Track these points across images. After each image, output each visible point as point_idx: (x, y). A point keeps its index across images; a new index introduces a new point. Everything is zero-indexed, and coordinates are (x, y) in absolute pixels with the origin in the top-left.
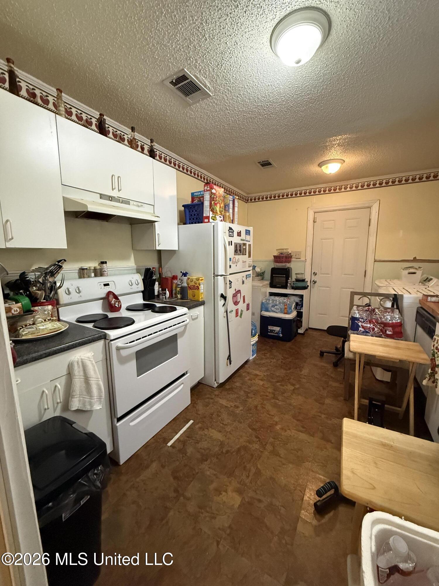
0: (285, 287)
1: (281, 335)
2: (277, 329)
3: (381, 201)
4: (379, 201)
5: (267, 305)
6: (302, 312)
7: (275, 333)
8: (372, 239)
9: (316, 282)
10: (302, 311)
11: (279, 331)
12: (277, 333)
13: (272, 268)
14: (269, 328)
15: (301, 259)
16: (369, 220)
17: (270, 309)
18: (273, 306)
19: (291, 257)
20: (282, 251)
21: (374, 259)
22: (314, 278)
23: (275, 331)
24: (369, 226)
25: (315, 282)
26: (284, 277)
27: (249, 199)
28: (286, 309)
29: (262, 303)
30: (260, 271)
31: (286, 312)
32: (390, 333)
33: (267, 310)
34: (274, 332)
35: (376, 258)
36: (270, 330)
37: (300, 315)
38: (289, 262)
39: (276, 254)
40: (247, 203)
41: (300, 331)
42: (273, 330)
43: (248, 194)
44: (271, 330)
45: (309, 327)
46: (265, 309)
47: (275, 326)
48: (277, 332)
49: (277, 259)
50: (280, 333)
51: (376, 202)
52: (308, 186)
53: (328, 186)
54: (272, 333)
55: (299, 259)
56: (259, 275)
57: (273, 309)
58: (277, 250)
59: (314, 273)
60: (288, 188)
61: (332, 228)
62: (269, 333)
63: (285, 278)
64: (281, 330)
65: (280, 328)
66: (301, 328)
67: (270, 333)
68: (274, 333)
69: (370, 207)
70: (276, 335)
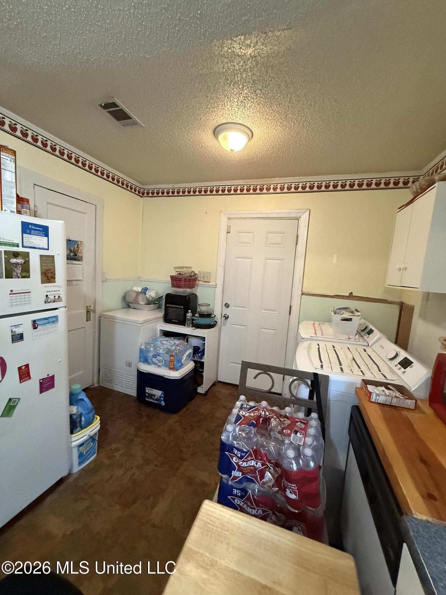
0: (182, 322)
1: (163, 403)
2: (158, 393)
3: (311, 212)
4: (308, 211)
5: (147, 353)
6: (204, 362)
7: (155, 400)
8: (300, 263)
9: (228, 317)
10: (203, 360)
11: (161, 397)
12: (157, 400)
13: (167, 294)
14: (147, 391)
15: (211, 284)
16: (296, 236)
17: (150, 361)
18: (155, 356)
19: (195, 280)
20: (181, 270)
21: (302, 291)
22: (226, 311)
23: (155, 396)
24: (296, 244)
25: (226, 317)
26: (182, 308)
27: (146, 192)
28: (171, 362)
29: (141, 351)
30: (155, 296)
31: (173, 367)
32: (293, 496)
33: (146, 360)
34: (153, 397)
35: (303, 290)
36: (147, 393)
37: (199, 366)
38: (192, 286)
39: (174, 274)
40: (142, 197)
41: (201, 390)
42: (152, 395)
43: (143, 184)
44: (149, 394)
45: (219, 380)
46: (144, 359)
47: (155, 389)
48: (157, 398)
49: (176, 281)
50: (162, 401)
51: (305, 213)
52: (221, 180)
53: (246, 184)
54: (150, 398)
55: (207, 283)
56: (152, 303)
57: (154, 360)
58: (175, 268)
59: (226, 304)
60: (196, 182)
61: (249, 243)
62: (146, 399)
63: (183, 310)
64: (162, 396)
65: (161, 392)
66: (202, 386)
67: (148, 398)
68: (153, 399)
69: (298, 219)
70: (156, 402)
